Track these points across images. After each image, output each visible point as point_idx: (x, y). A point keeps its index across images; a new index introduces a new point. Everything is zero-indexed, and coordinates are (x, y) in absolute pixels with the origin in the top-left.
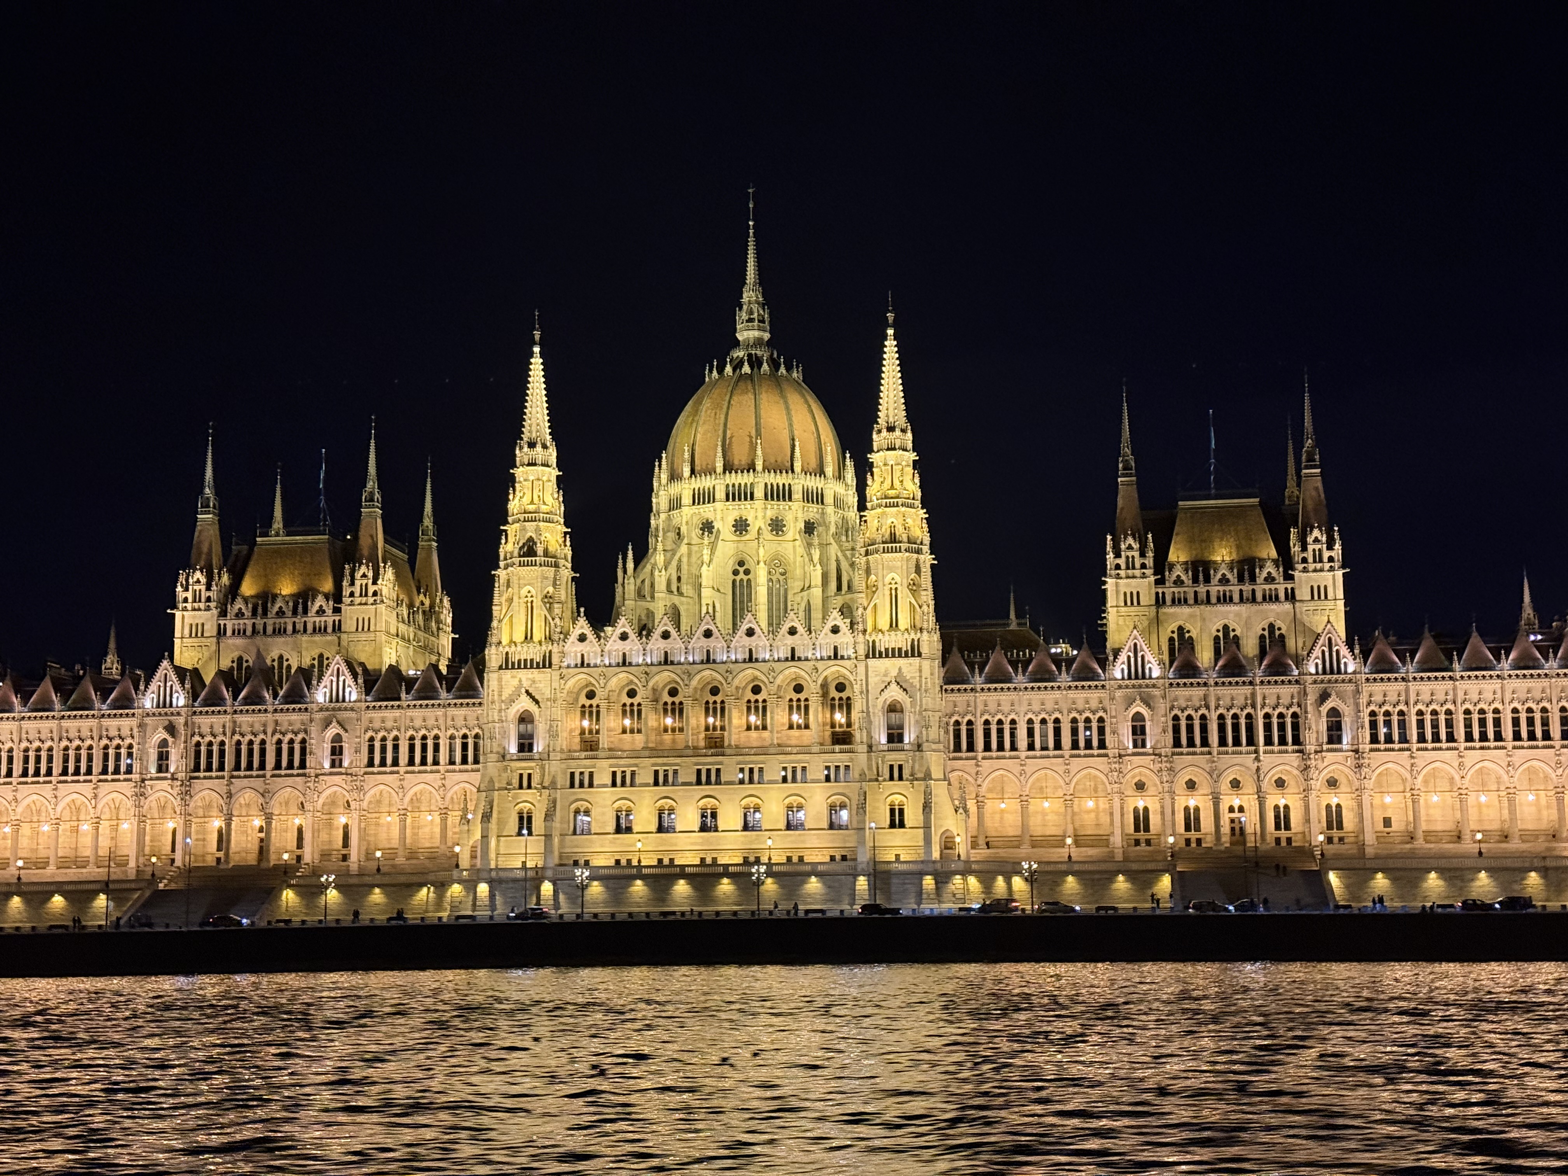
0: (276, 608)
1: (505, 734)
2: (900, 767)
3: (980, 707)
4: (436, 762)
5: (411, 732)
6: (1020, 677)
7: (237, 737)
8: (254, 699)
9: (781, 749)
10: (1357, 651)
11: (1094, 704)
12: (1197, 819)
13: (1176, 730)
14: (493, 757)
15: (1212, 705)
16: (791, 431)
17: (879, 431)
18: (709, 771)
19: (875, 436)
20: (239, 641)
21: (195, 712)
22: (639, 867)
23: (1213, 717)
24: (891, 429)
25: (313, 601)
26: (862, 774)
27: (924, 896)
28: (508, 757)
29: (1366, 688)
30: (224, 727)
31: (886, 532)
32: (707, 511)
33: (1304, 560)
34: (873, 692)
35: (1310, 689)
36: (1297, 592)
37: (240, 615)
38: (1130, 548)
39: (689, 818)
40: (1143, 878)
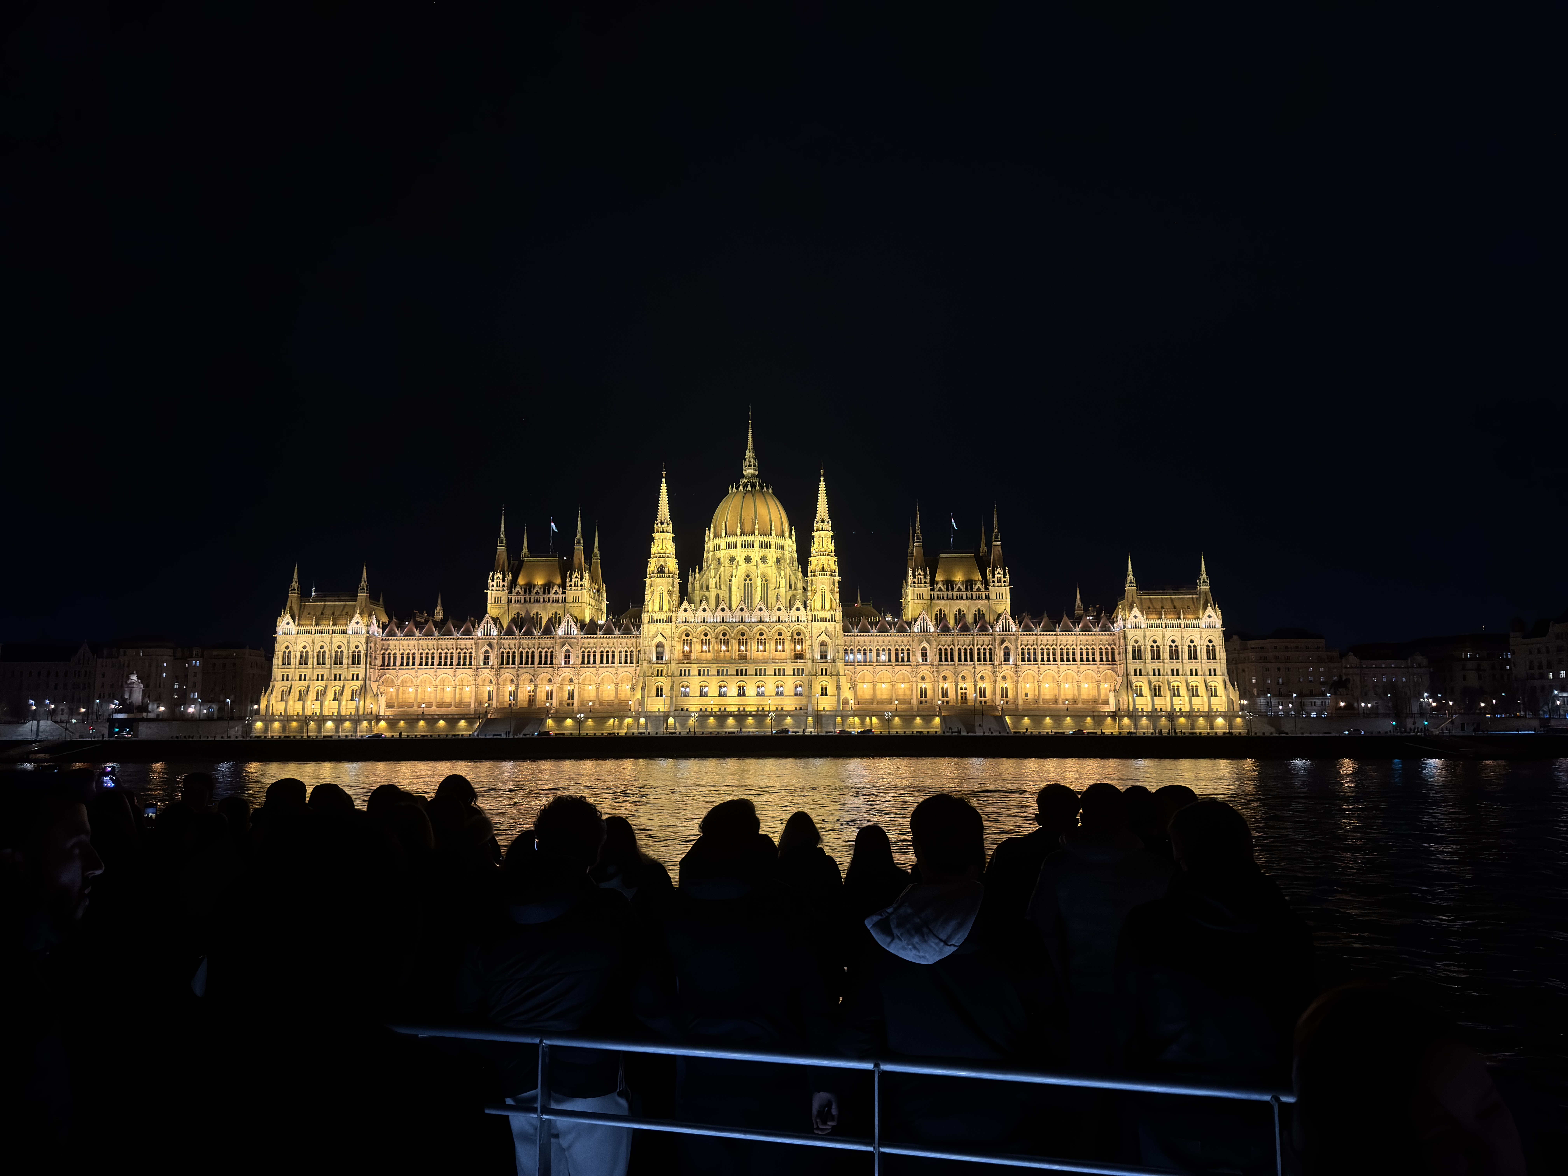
0: (535, 591)
1: (650, 652)
2: (826, 669)
3: (856, 643)
4: (613, 663)
5: (602, 649)
6: (874, 630)
7: (521, 650)
8: (529, 633)
9: (774, 661)
10: (1017, 622)
11: (905, 643)
12: (947, 692)
13: (940, 654)
14: (645, 662)
15: (956, 644)
16: (770, 517)
17: (817, 522)
18: (742, 670)
19: (815, 524)
20: (518, 605)
21: (501, 638)
22: (712, 712)
23: (956, 649)
24: (823, 522)
25: (553, 588)
26: (810, 672)
27: (837, 726)
28: (652, 662)
29: (1020, 638)
30: (515, 645)
31: (820, 566)
32: (732, 552)
33: (994, 582)
34: (815, 637)
35: (997, 638)
36: (990, 595)
37: (518, 593)
38: (920, 574)
39: (733, 690)
40: (927, 718)
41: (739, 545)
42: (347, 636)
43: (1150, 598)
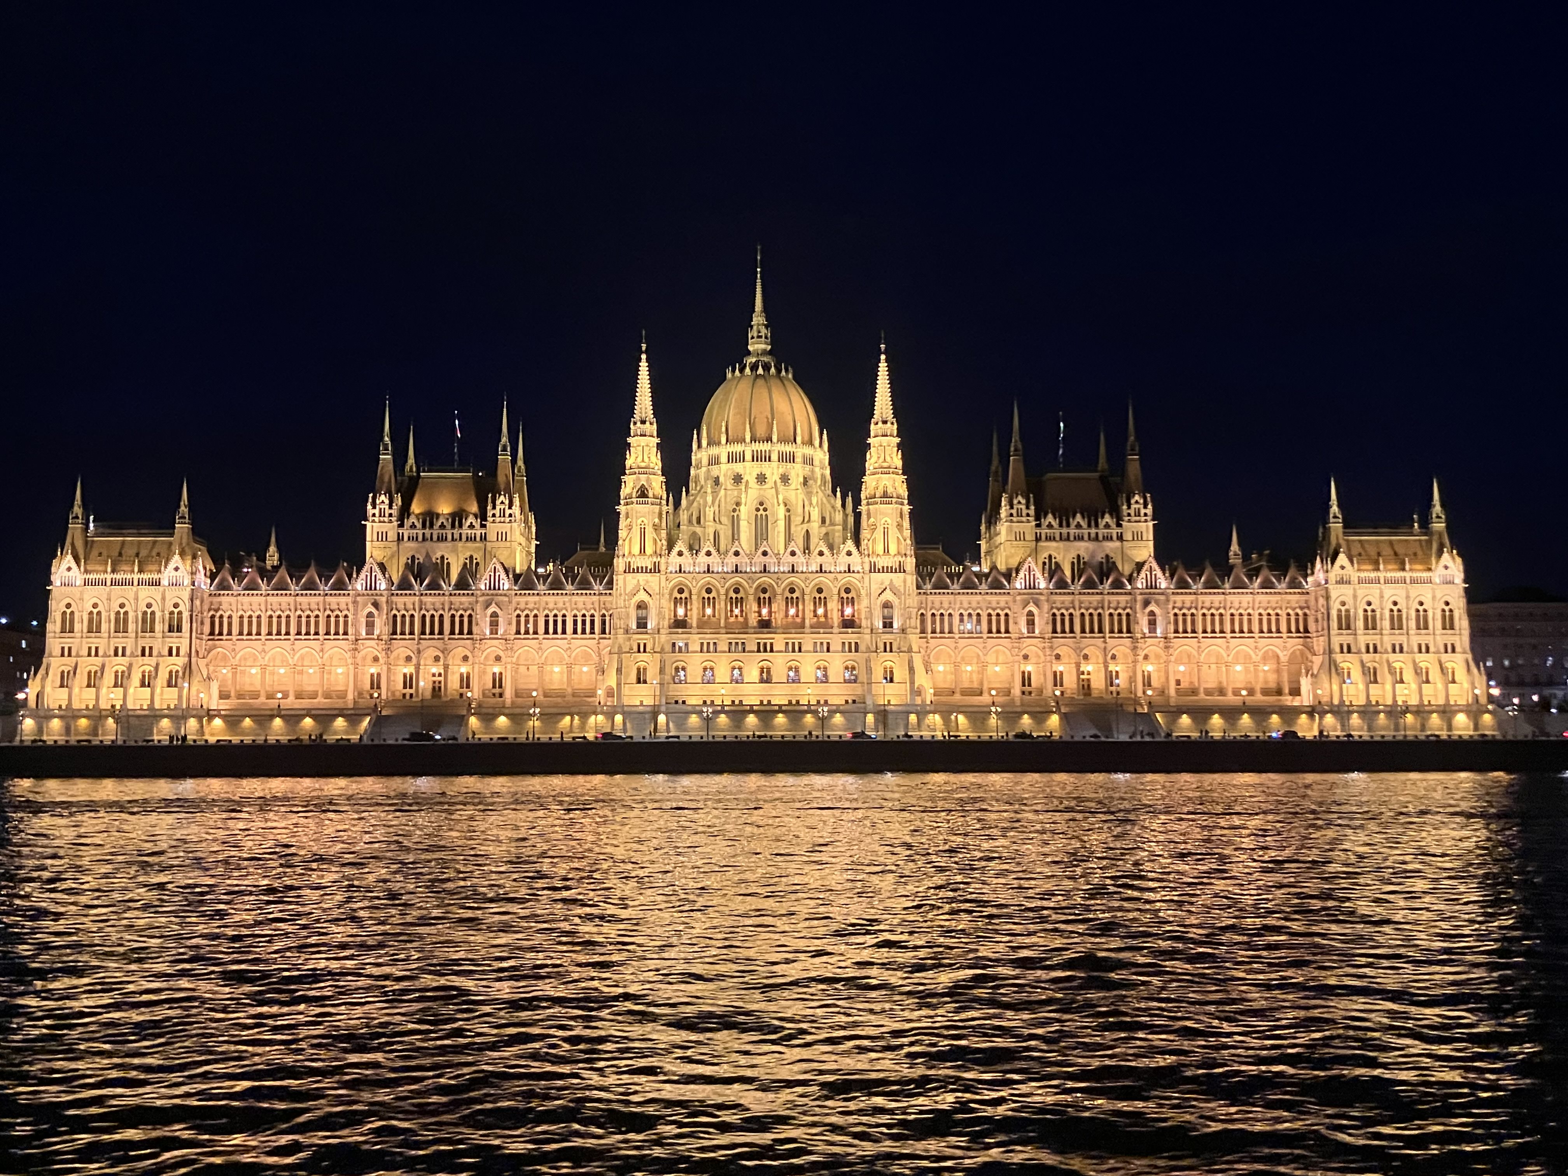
0: (439, 523)
1: (628, 616)
2: (891, 644)
3: (930, 605)
4: (564, 633)
5: (546, 612)
7: (423, 612)
8: (434, 586)
9: (813, 630)
10: (1167, 575)
11: (1002, 604)
12: (1061, 678)
13: (1054, 622)
14: (622, 631)
15: (1077, 607)
16: (793, 417)
17: (875, 423)
18: (765, 643)
19: (872, 427)
20: (412, 544)
21: (392, 594)
23: (1077, 614)
24: (885, 422)
25: (466, 519)
26: (868, 647)
27: (911, 727)
28: (630, 632)
29: (1173, 598)
30: (413, 604)
31: (879, 490)
32: (738, 467)
33: (1129, 515)
34: (874, 594)
35: (1139, 598)
36: (1124, 535)
37: (413, 526)
38: (1019, 503)
39: (752, 674)
40: (1040, 716)
41: (748, 457)
42: (161, 588)
43: (1360, 541)
